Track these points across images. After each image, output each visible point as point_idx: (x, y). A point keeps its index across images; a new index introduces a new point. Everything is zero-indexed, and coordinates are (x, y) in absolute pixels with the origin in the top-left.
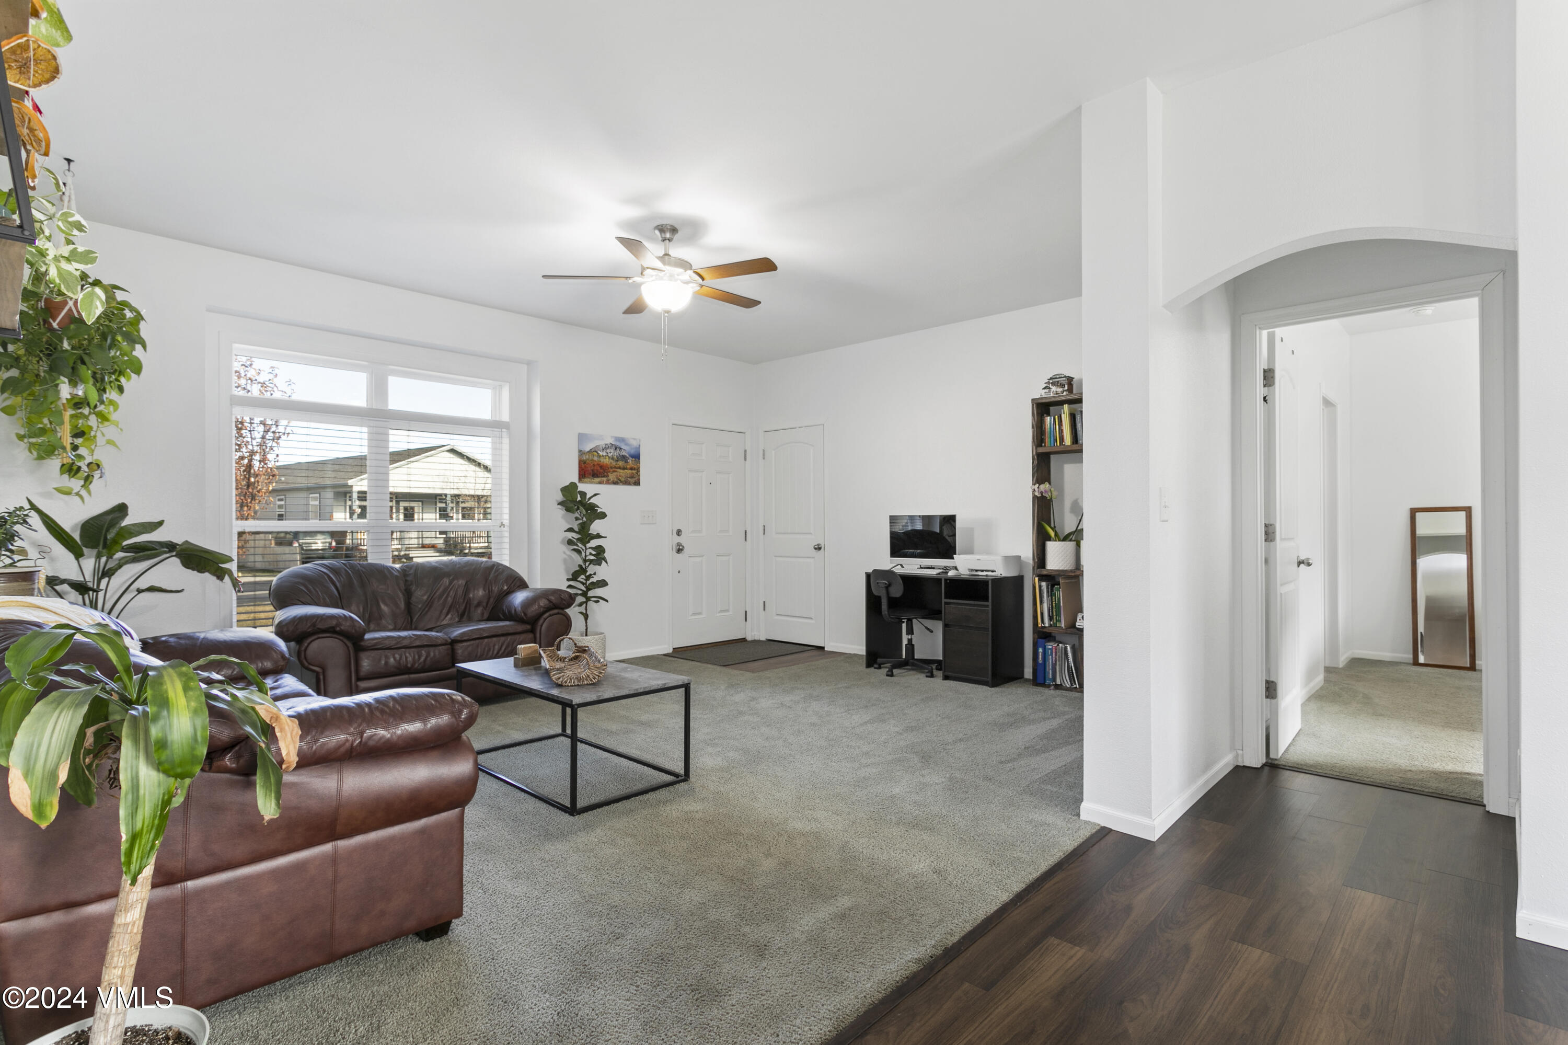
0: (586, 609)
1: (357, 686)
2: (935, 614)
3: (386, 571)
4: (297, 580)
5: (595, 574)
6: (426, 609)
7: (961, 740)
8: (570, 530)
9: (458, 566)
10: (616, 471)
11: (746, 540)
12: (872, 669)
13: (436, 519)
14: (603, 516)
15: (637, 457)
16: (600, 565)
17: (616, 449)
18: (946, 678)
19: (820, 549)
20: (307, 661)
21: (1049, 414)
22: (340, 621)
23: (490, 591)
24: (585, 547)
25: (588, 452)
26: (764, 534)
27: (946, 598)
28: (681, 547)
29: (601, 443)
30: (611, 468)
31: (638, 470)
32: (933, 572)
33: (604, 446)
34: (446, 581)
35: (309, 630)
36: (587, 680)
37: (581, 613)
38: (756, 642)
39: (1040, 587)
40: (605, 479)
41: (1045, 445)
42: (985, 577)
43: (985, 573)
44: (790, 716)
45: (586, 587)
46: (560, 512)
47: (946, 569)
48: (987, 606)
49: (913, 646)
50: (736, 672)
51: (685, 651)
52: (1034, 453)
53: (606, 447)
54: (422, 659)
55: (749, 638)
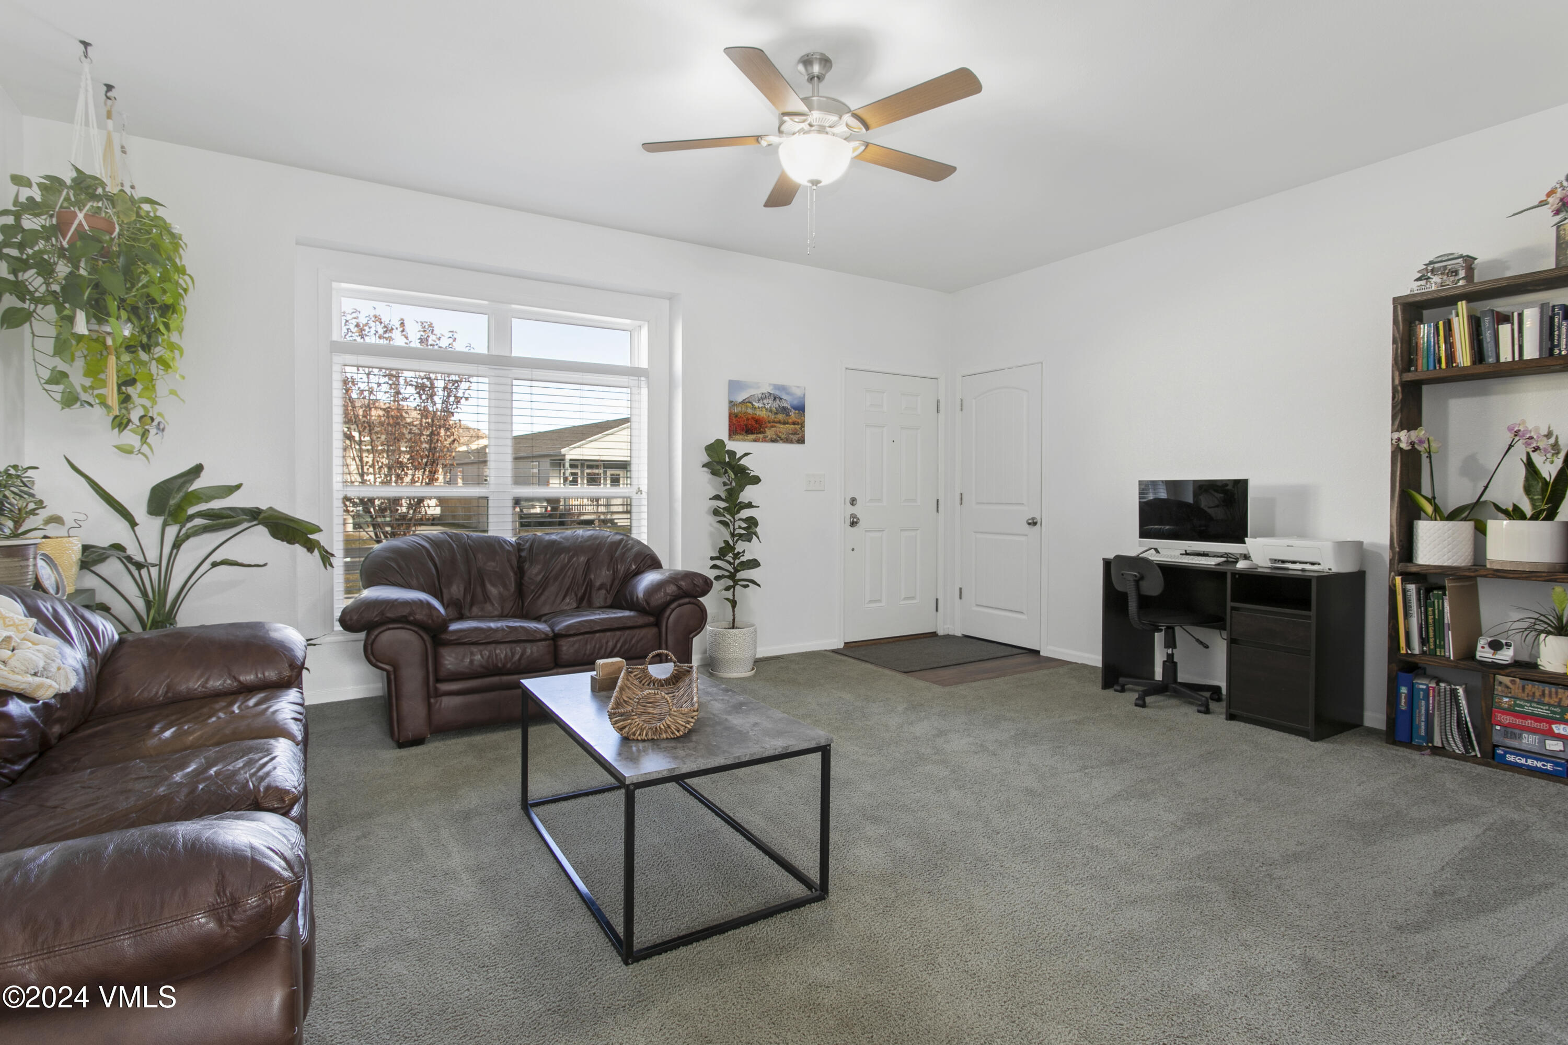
0: (734, 595)
1: (436, 689)
2: (1215, 621)
3: (497, 546)
4: (388, 555)
5: (744, 552)
6: (540, 591)
7: (1296, 857)
8: (717, 497)
9: (580, 540)
10: (775, 427)
11: (937, 511)
12: (1110, 693)
13: (560, 484)
14: (756, 480)
15: (801, 409)
16: (750, 541)
17: (775, 399)
18: (1231, 717)
19: (1035, 524)
20: (374, 658)
21: (1422, 322)
22: (414, 608)
23: (615, 572)
24: (734, 518)
25: (740, 403)
26: (961, 504)
27: (1233, 600)
28: (855, 520)
29: (757, 392)
30: (769, 422)
31: (802, 425)
32: (1211, 562)
33: (760, 396)
34: (564, 558)
35: (376, 619)
36: (666, 732)
37: (727, 599)
38: (949, 638)
39: (1404, 591)
40: (761, 436)
41: (1416, 370)
42: (1300, 573)
43: (1298, 566)
44: (994, 771)
45: (734, 568)
46: (705, 475)
47: (1231, 560)
48: (1309, 617)
49: (1175, 664)
50: (921, 684)
51: (859, 646)
52: (1397, 382)
53: (763, 397)
54: (517, 657)
55: (941, 632)
